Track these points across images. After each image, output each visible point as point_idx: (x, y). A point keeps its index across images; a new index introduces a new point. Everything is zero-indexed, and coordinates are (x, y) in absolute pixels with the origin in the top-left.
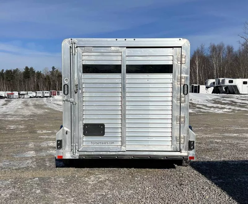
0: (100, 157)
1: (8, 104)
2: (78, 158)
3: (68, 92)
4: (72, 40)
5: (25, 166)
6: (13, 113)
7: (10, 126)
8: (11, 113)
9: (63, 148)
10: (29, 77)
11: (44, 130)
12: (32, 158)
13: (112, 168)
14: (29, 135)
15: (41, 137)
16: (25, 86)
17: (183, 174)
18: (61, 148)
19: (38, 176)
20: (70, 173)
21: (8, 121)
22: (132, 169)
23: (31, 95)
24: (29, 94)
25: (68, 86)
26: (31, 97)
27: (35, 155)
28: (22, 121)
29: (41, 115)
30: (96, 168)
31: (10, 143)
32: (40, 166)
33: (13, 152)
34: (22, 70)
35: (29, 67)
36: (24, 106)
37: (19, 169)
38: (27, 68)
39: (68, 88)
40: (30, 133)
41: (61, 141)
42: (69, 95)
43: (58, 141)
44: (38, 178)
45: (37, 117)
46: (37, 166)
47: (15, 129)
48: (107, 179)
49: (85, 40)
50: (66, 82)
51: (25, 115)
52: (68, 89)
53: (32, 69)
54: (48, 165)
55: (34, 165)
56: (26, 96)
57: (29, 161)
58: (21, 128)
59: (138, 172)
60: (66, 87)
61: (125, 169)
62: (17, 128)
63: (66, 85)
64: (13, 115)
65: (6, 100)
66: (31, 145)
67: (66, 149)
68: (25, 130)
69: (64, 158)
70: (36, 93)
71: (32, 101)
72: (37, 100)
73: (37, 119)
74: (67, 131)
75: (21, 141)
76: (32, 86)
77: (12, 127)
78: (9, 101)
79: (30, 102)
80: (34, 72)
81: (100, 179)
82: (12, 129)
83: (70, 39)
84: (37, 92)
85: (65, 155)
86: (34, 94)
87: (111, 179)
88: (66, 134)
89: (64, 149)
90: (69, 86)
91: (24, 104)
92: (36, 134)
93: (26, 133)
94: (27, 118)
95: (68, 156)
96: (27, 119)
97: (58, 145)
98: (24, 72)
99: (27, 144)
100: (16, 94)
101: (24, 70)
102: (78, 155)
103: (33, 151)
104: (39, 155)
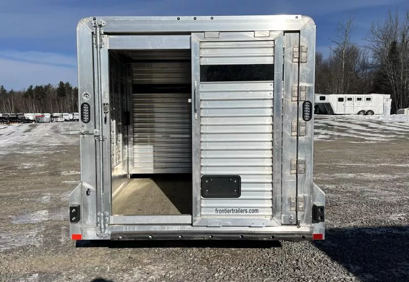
0: (150, 237)
1: (33, 130)
2: (109, 238)
3: (89, 117)
4: (94, 19)
5: (24, 243)
6: (34, 143)
7: (24, 164)
8: (33, 143)
9: (82, 219)
10: (64, 96)
11: (72, 170)
12: (40, 224)
13: (171, 249)
14: (48, 179)
15: (66, 182)
16: (60, 106)
17: (297, 260)
18: (78, 219)
19: (40, 268)
20: (97, 259)
21: (25, 156)
22: (206, 249)
23: (67, 118)
24: (64, 117)
25: (89, 106)
26: (66, 120)
27: (47, 219)
28: (44, 155)
29: (73, 146)
30: (144, 249)
31: (15, 193)
32: (49, 243)
33: (14, 213)
34: (55, 85)
35: (65, 83)
36: (52, 133)
37: (12, 251)
38: (61, 83)
39: (89, 109)
40: (51, 174)
41: (78, 208)
42: (92, 122)
43: (71, 208)
44: (37, 275)
45: (66, 149)
46: (45, 242)
47: (30, 169)
48: (164, 274)
49: (120, 19)
50: (86, 99)
51: (50, 146)
52: (89, 112)
53: (68, 84)
54: (62, 240)
55: (40, 242)
56: (59, 119)
57: (33, 233)
58: (40, 168)
59: (217, 256)
60: (86, 107)
61: (194, 249)
62: (34, 168)
63: (86, 104)
64: (34, 147)
65: (30, 126)
66: (46, 199)
67: (87, 223)
68: (44, 170)
69: (84, 238)
70: (73, 115)
71: (65, 125)
72: (71, 125)
73: (66, 152)
74: (89, 189)
75: (33, 190)
76: (69, 106)
77: (27, 165)
78: (34, 126)
79: (62, 127)
80: (71, 88)
81: (151, 277)
82: (26, 169)
83: (91, 18)
84: (75, 113)
85: (86, 233)
86: (70, 116)
87: (171, 276)
88: (88, 194)
89: (85, 223)
90: (92, 107)
91: (54, 130)
92: (59, 178)
93: (44, 175)
94: (53, 151)
95: (91, 234)
96: (51, 152)
97: (72, 215)
98: (58, 88)
99: (40, 195)
100: (47, 116)
101: (58, 86)
102: (110, 233)
103: (45, 211)
104: (53, 218)
